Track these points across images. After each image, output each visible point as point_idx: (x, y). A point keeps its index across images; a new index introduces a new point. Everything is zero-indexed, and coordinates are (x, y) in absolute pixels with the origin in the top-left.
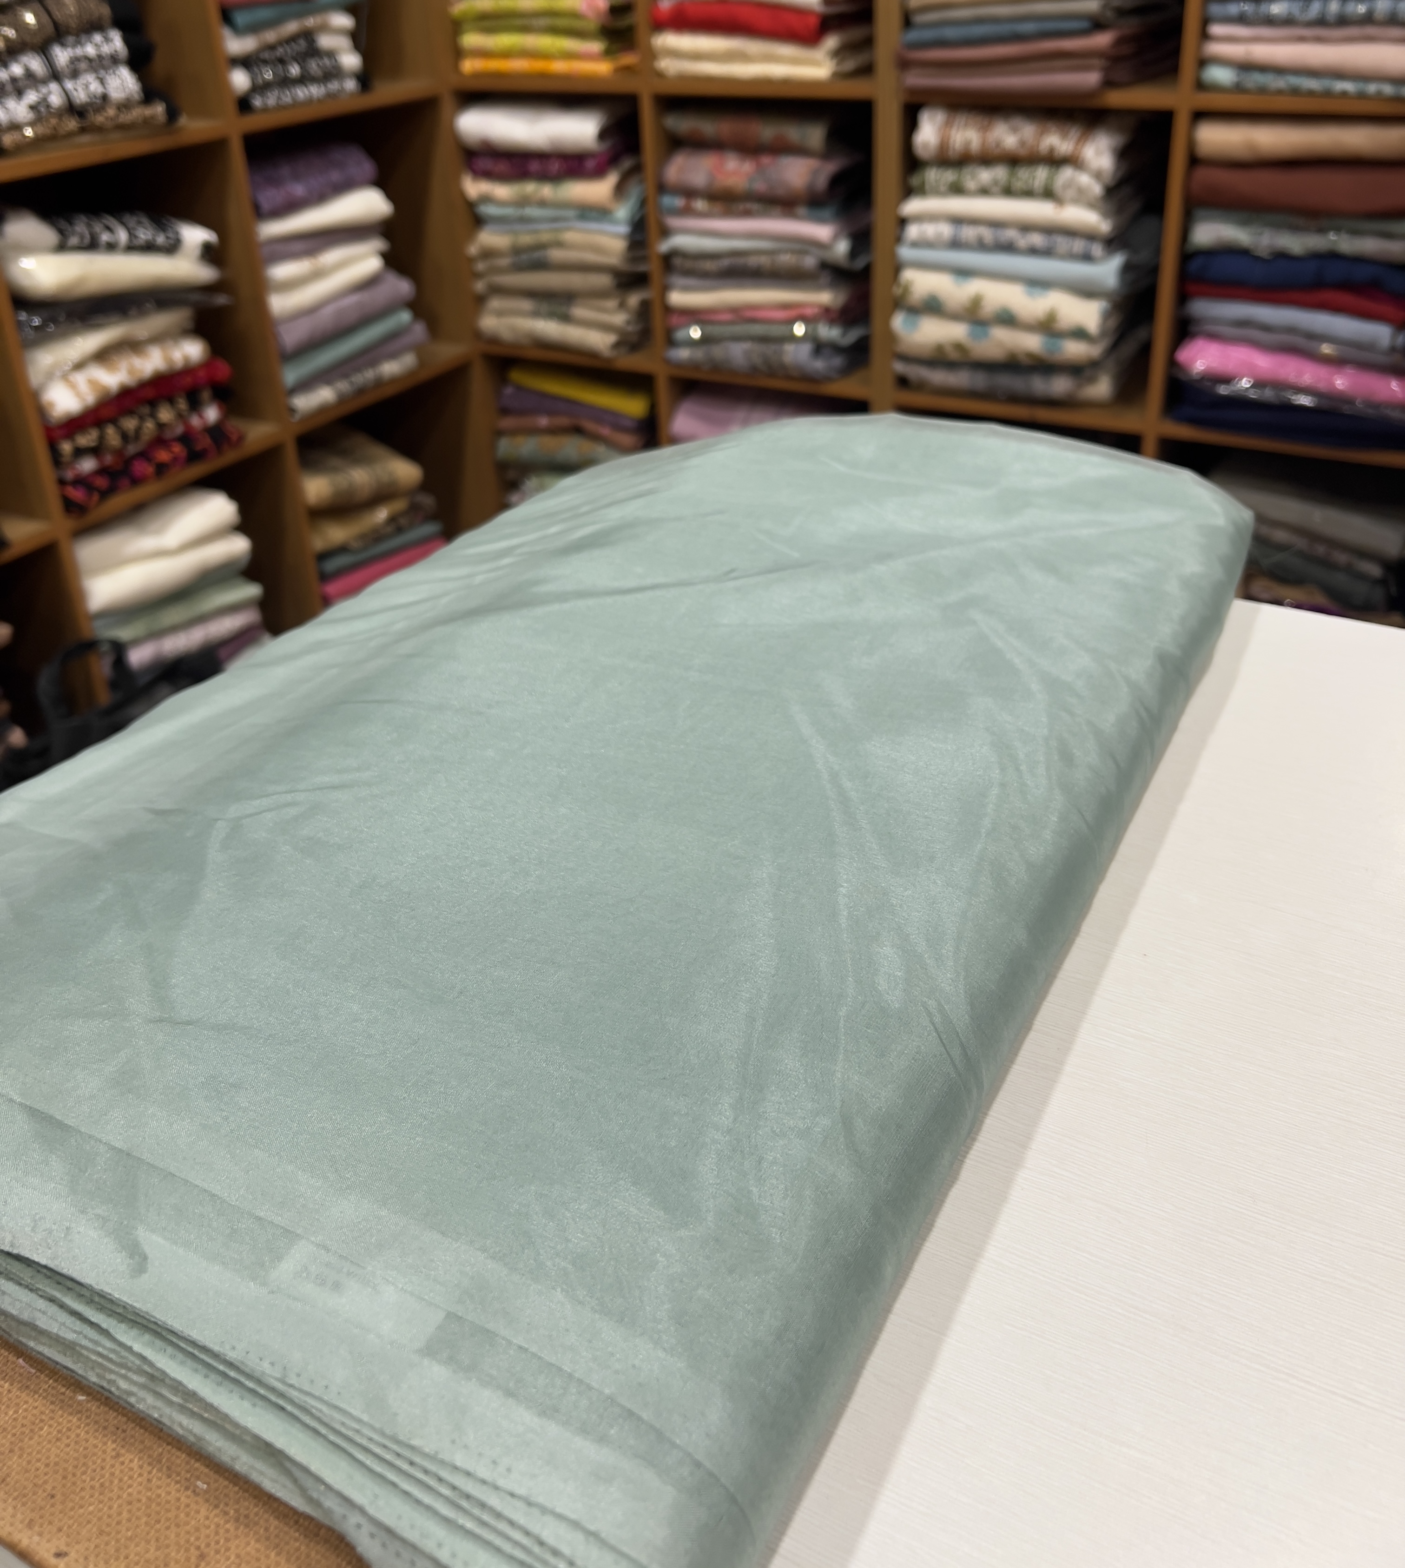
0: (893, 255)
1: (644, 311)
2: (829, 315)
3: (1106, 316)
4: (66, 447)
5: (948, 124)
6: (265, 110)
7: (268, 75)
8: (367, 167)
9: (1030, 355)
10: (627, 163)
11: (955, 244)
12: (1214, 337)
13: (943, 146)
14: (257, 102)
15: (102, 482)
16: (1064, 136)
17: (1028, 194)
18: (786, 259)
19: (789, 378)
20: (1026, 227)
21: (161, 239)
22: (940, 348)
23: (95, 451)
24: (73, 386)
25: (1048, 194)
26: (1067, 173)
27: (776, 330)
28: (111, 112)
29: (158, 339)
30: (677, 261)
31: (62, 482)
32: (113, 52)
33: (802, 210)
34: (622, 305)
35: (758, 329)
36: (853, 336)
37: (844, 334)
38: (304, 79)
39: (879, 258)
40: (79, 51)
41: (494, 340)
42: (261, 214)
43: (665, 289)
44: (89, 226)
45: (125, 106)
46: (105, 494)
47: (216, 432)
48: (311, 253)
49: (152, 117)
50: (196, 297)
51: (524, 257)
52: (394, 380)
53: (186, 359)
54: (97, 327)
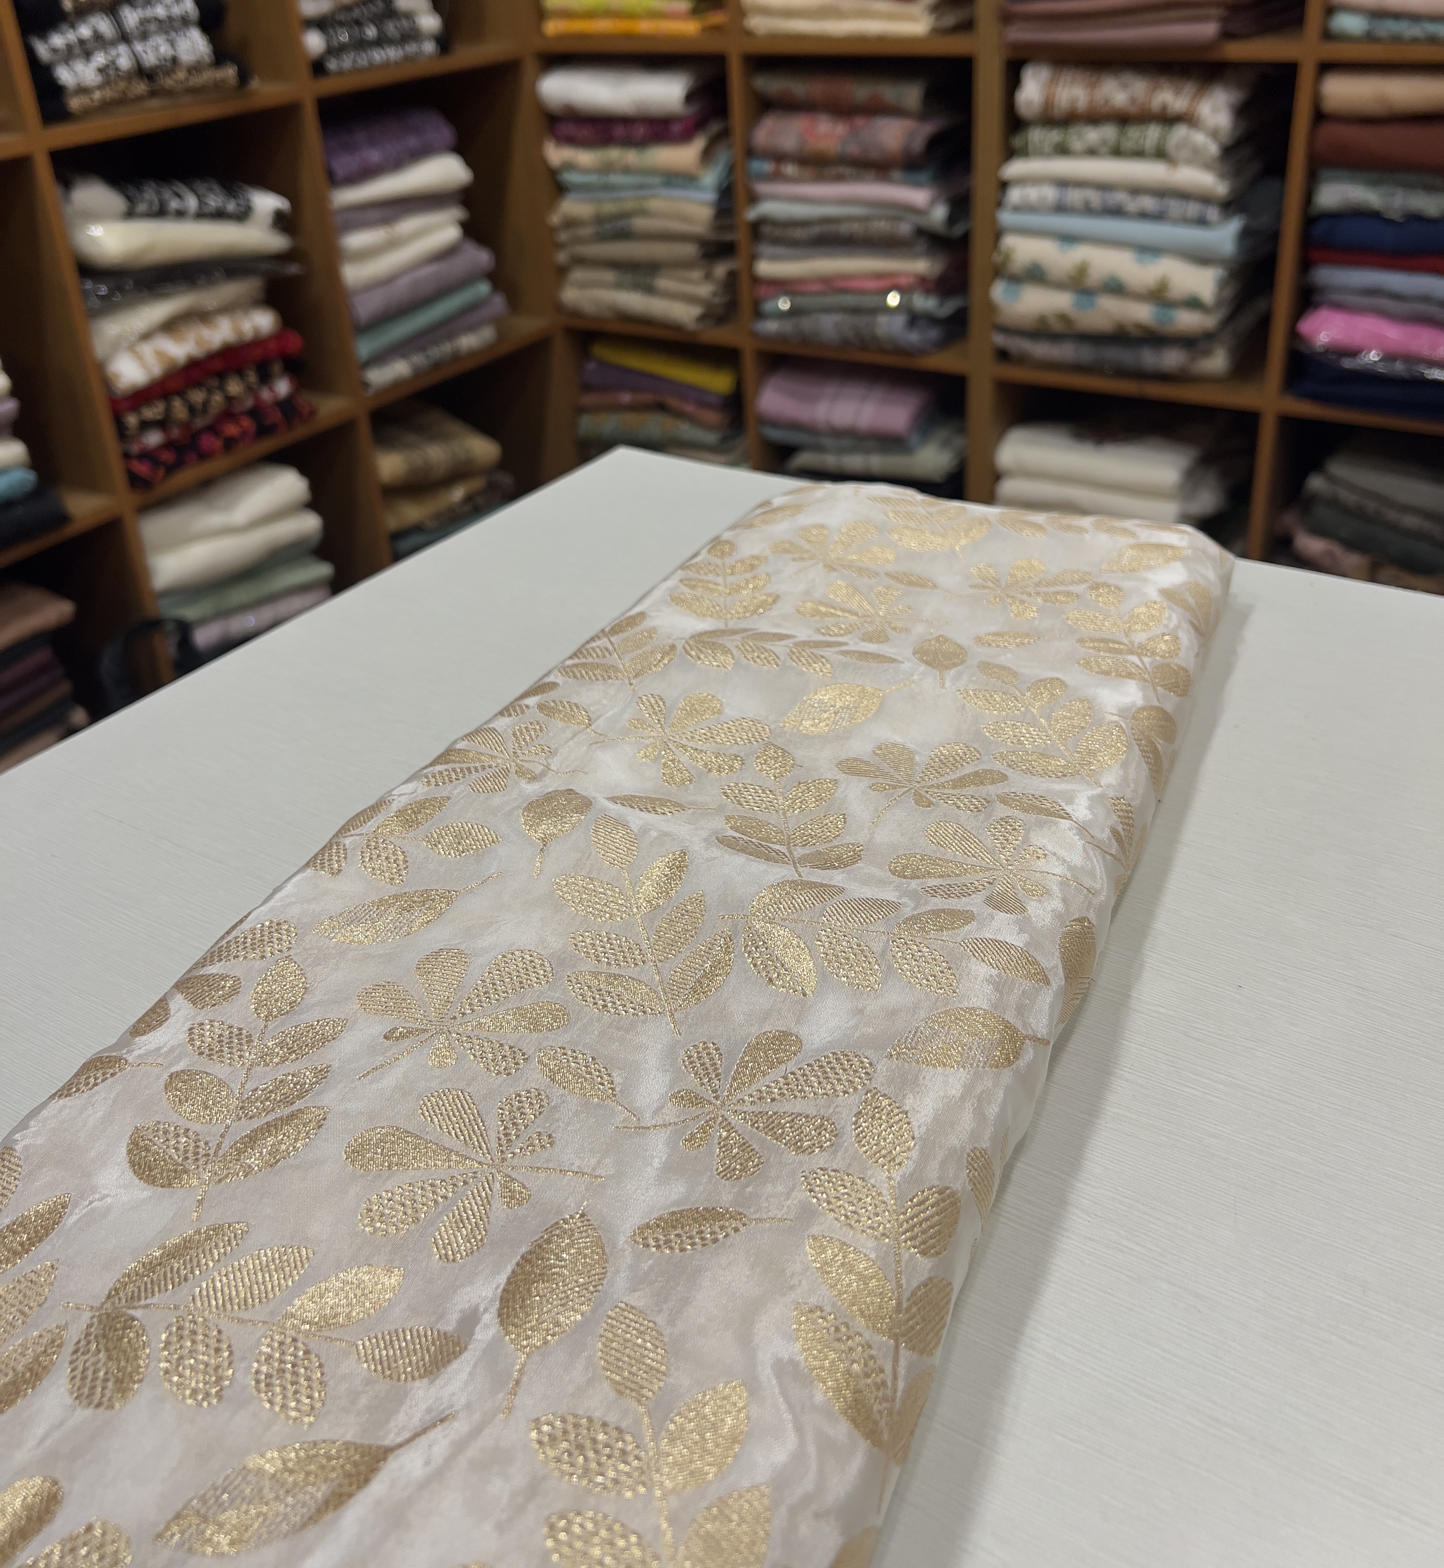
0: (994, 221)
1: (731, 282)
2: (925, 284)
3: (1222, 284)
4: (132, 420)
5: (1053, 81)
6: (341, 73)
7: (344, 37)
8: (445, 133)
9: (1139, 326)
10: (715, 127)
11: (1060, 208)
12: (1339, 307)
13: (1048, 104)
14: (332, 65)
15: (168, 457)
16: (1178, 93)
17: (1139, 154)
18: (881, 226)
19: (882, 351)
20: (1136, 190)
21: (230, 206)
22: (1042, 320)
23: (162, 424)
24: (139, 358)
25: (1161, 154)
26: (1180, 132)
27: (868, 301)
28: (181, 75)
29: (227, 309)
30: (766, 230)
31: (127, 456)
32: (184, 13)
33: (897, 174)
34: (708, 276)
35: (849, 300)
36: (949, 307)
37: (941, 305)
38: (381, 42)
39: (978, 225)
40: (149, 12)
41: (576, 313)
42: (334, 180)
43: (753, 258)
44: (158, 193)
45: (195, 68)
46: (171, 469)
47: (287, 406)
48: (386, 221)
49: (223, 81)
50: (267, 266)
51: (608, 226)
52: (472, 354)
53: (256, 330)
54: (164, 296)
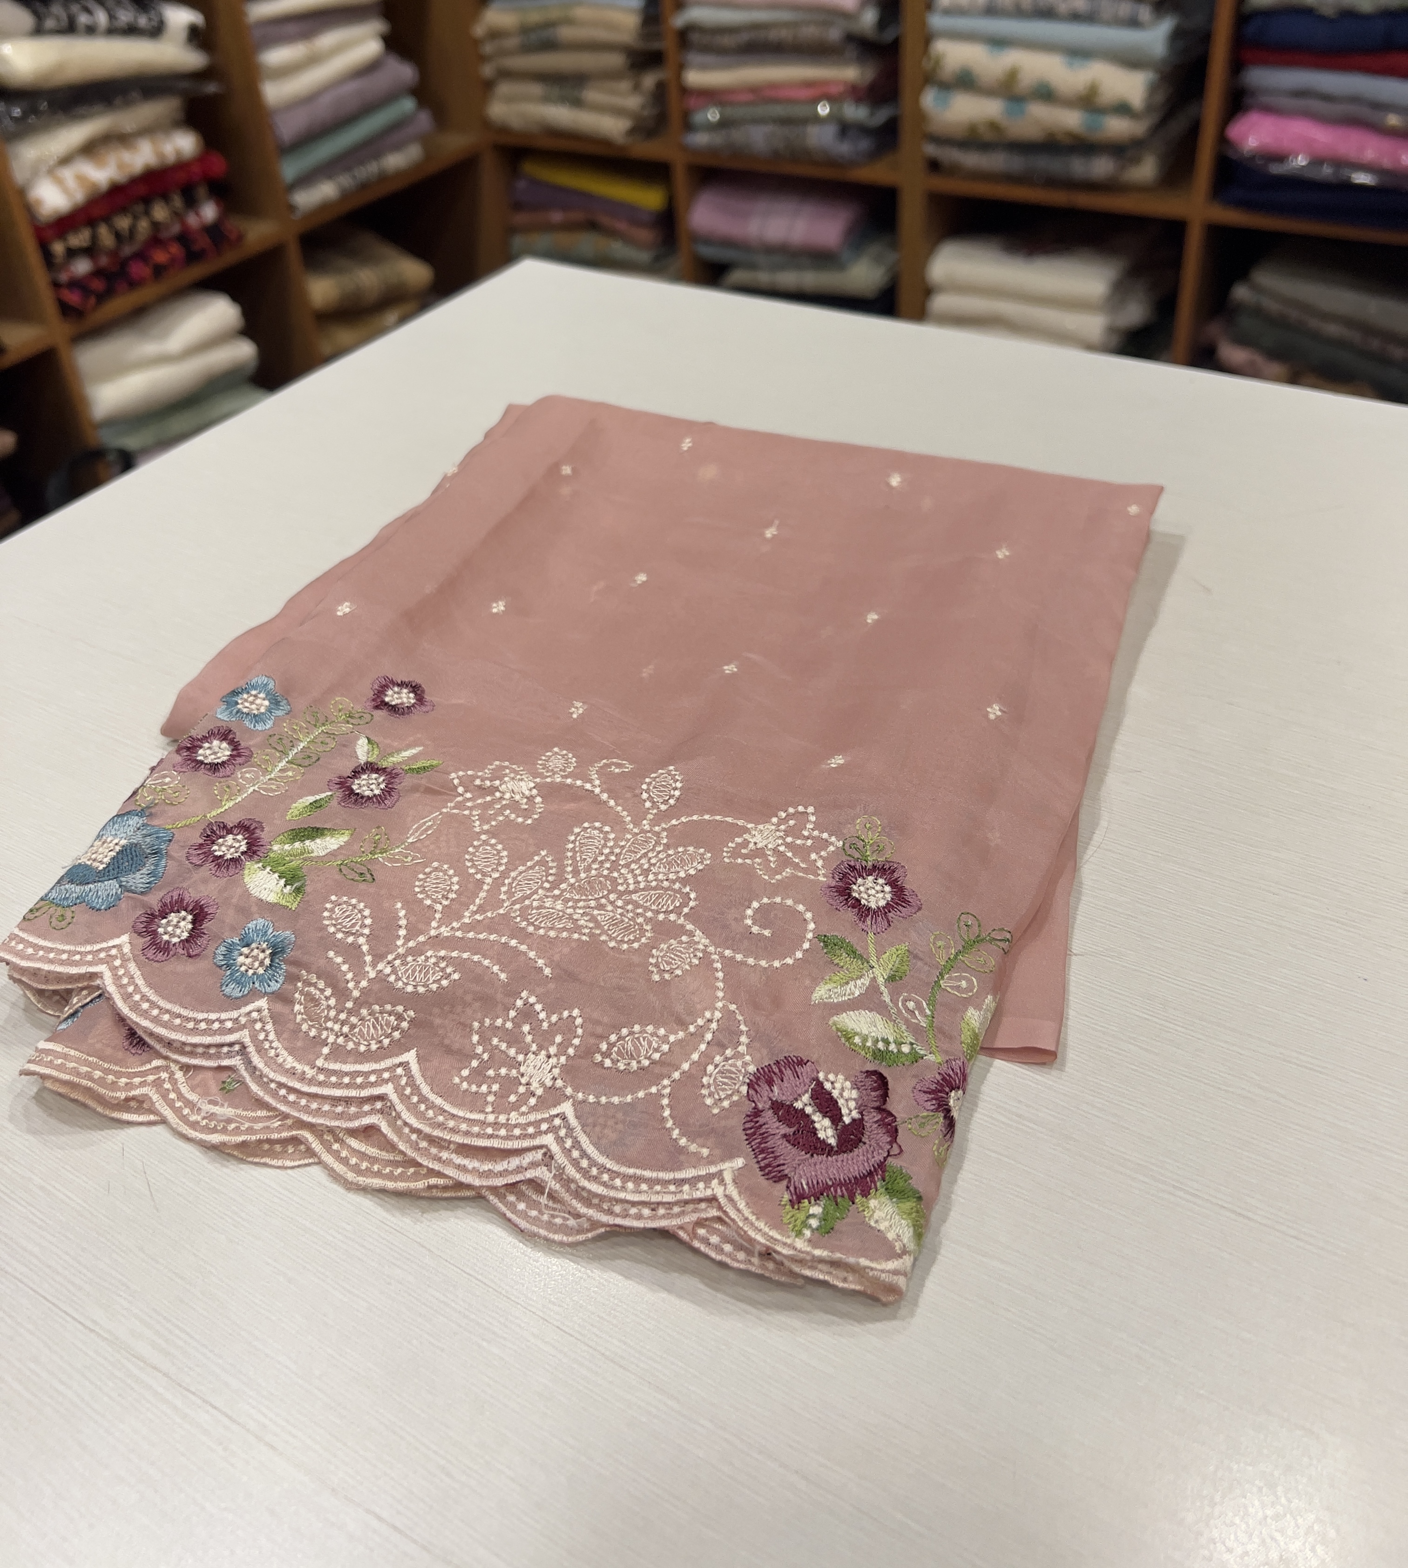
0: (923, 24)
1: (660, 93)
2: (855, 93)
3: (1152, 89)
4: (58, 248)
9: (1070, 135)
11: (992, 10)
12: (1268, 110)
15: (98, 285)
18: (810, 32)
21: (142, 21)
22: (973, 129)
23: (90, 251)
24: (60, 182)
27: (800, 111)
29: (148, 131)
30: (694, 37)
31: (56, 285)
34: (637, 87)
35: (779, 110)
36: (881, 116)
37: (872, 114)
39: (908, 28)
41: (504, 130)
43: (681, 67)
44: (66, 7)
46: (102, 298)
47: (214, 231)
48: (306, 35)
50: (185, 85)
51: (534, 37)
52: (399, 174)
53: (178, 152)
54: (82, 118)
